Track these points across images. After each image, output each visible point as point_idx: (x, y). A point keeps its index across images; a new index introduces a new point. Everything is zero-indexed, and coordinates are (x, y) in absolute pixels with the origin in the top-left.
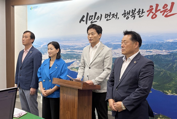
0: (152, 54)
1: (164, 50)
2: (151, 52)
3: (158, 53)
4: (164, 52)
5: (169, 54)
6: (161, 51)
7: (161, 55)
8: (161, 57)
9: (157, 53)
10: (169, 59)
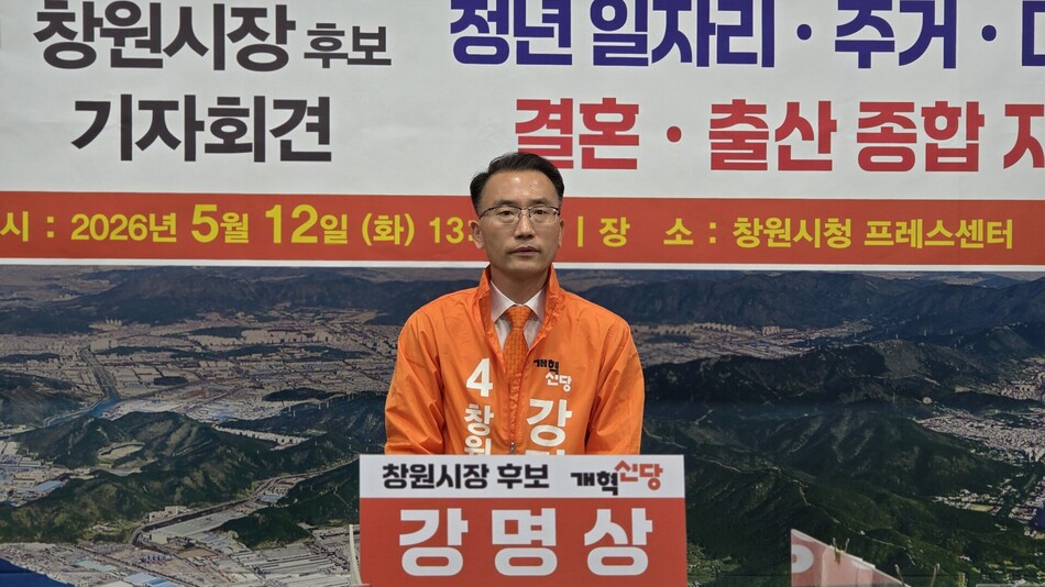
0: (690, 354)
1: (774, 329)
2: (684, 340)
3: (731, 349)
4: (772, 344)
5: (802, 351)
6: (749, 333)
7: (750, 359)
8: (753, 373)
9: (728, 346)
10: (802, 389)
